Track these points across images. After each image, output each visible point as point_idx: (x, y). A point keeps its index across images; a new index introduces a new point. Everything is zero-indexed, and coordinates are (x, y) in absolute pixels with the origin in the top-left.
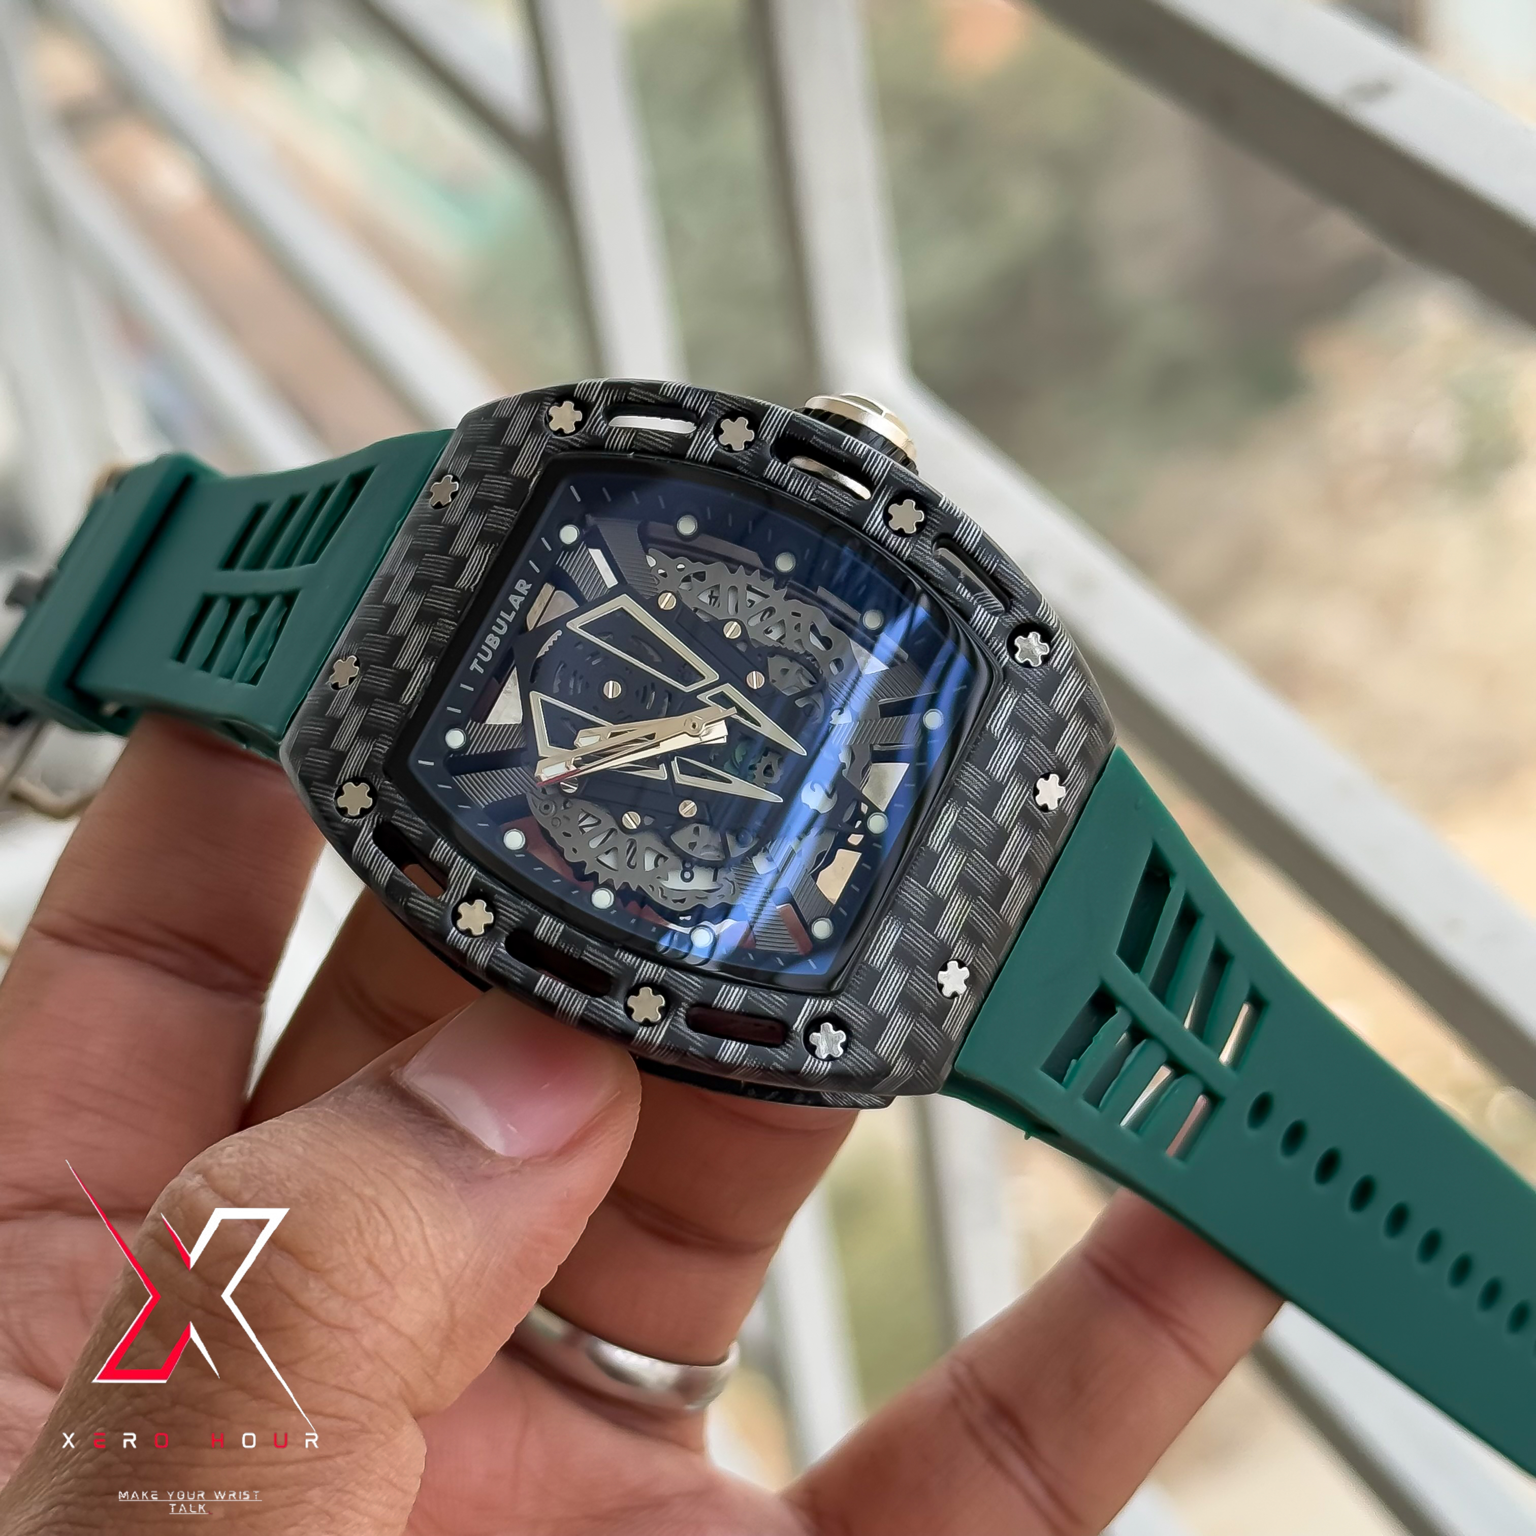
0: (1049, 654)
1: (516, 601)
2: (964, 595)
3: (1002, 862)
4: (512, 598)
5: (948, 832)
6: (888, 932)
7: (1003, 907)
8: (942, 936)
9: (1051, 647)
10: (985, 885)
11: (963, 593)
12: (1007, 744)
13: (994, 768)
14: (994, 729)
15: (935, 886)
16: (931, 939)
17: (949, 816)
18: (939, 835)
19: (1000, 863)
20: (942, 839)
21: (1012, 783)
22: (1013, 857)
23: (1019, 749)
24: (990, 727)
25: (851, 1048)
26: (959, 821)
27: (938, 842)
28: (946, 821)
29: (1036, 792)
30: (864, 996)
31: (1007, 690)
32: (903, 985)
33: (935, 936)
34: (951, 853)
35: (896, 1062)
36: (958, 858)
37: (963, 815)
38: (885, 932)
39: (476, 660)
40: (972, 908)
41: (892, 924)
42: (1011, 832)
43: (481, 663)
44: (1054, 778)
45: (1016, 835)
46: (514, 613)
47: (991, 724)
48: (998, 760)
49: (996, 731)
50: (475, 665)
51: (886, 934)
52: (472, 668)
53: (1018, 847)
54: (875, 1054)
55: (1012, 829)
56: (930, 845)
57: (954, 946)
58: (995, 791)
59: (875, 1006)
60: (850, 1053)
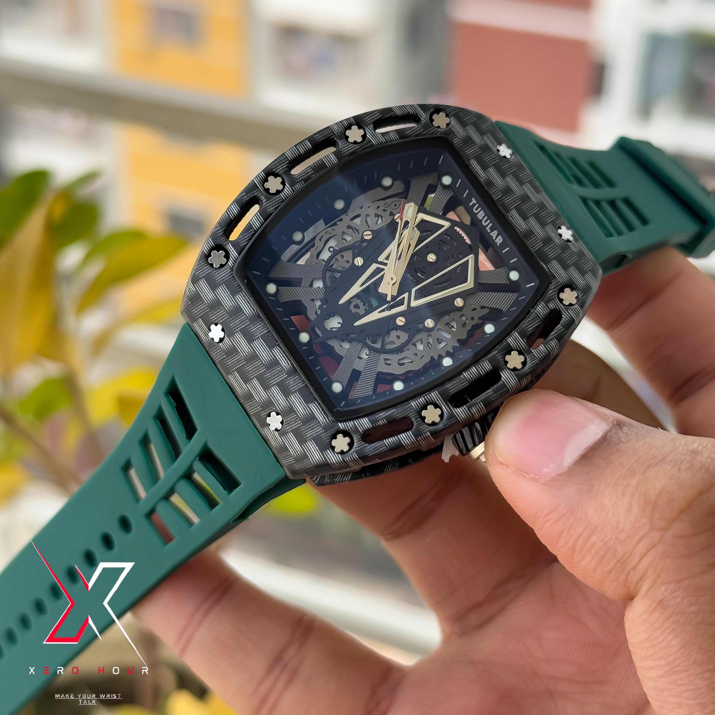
0: (335, 451)
1: (494, 234)
2: (380, 421)
3: (255, 382)
4: (496, 232)
5: (278, 359)
6: (249, 308)
7: (237, 374)
8: (236, 335)
9: (337, 453)
10: (249, 368)
11: (381, 422)
12: (304, 408)
13: (296, 397)
14: (313, 405)
15: (258, 341)
16: (237, 329)
17: (285, 363)
18: (279, 354)
19: (255, 380)
20: (277, 355)
21: (286, 403)
22: (255, 388)
23: (299, 413)
24: (315, 404)
25: (209, 267)
26: (281, 367)
27: (276, 352)
28: (284, 361)
29: (278, 414)
30: (227, 284)
31: (327, 420)
32: (224, 305)
33: (238, 332)
34: (269, 356)
35: (195, 287)
36: (265, 359)
37: (282, 370)
38: (250, 307)
39: (475, 203)
40: (242, 357)
41: (252, 312)
42: (266, 392)
43: (474, 205)
44: (279, 426)
45: (263, 393)
46: (489, 231)
47: (316, 405)
48: (299, 400)
49: (312, 405)
50: (474, 201)
51: (249, 307)
52: (473, 199)
53: (258, 393)
54: (202, 278)
55: (267, 394)
56: (277, 348)
57: (230, 339)
58: (286, 393)
59: (221, 287)
60: (207, 265)
